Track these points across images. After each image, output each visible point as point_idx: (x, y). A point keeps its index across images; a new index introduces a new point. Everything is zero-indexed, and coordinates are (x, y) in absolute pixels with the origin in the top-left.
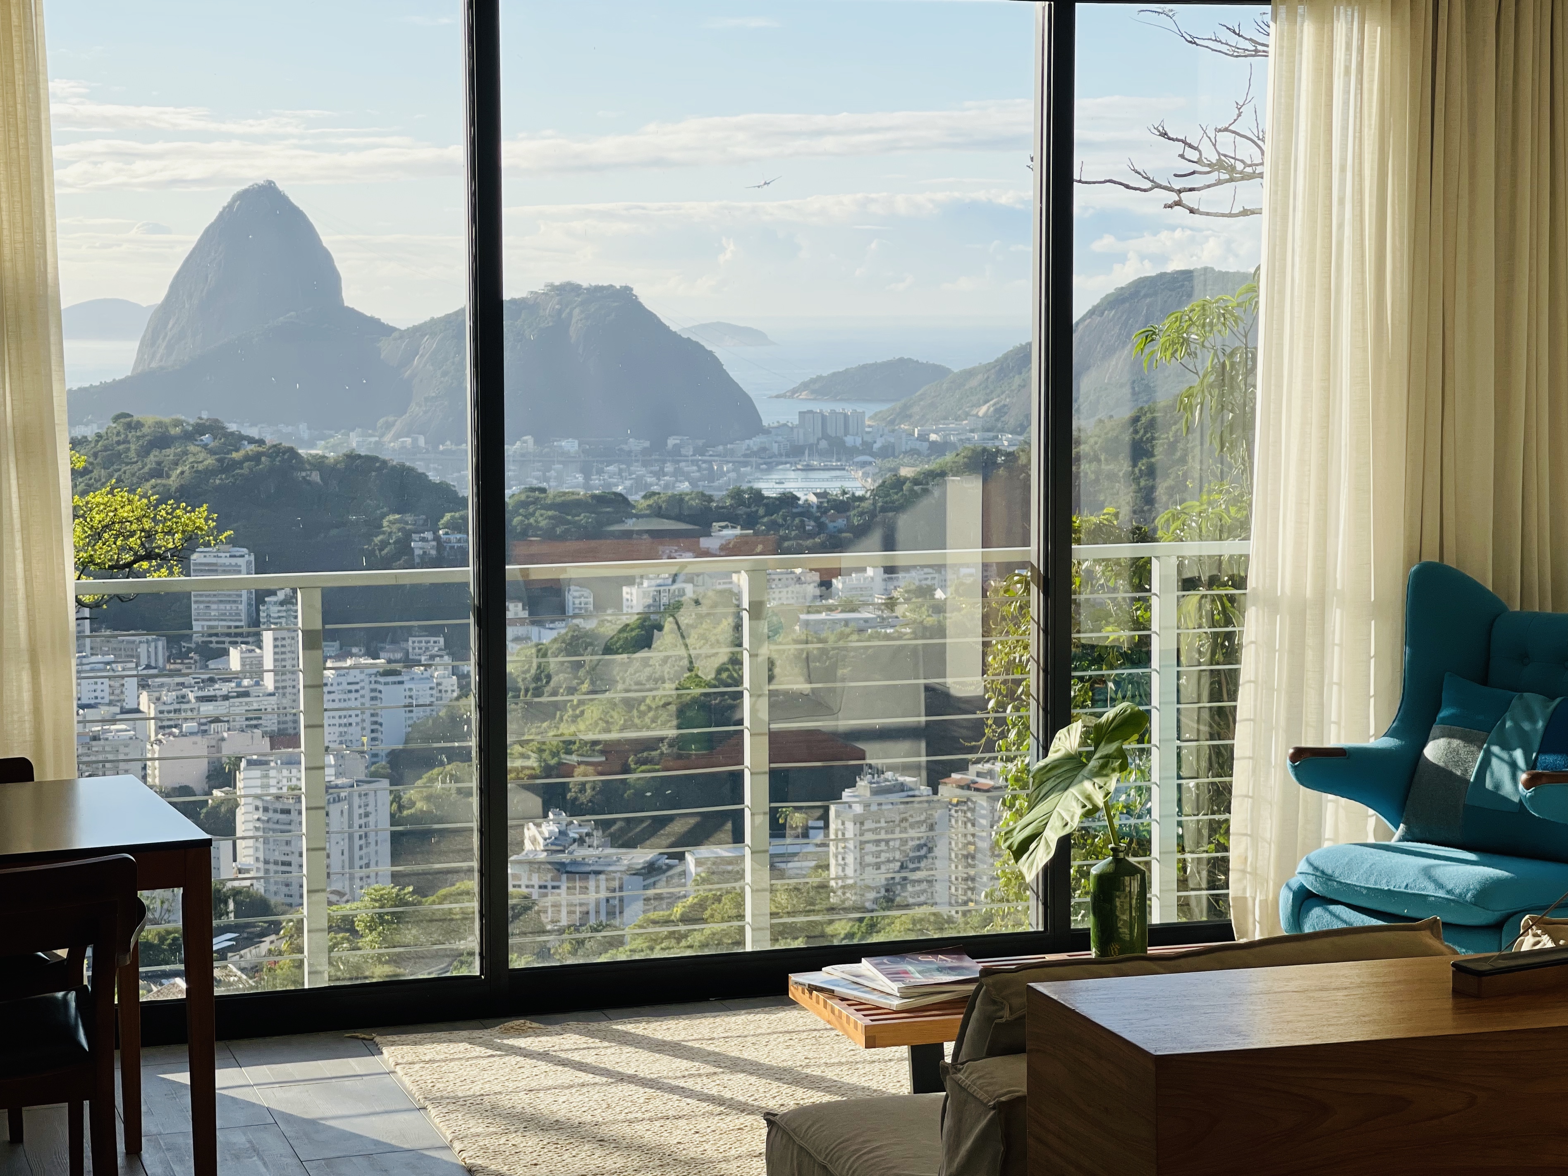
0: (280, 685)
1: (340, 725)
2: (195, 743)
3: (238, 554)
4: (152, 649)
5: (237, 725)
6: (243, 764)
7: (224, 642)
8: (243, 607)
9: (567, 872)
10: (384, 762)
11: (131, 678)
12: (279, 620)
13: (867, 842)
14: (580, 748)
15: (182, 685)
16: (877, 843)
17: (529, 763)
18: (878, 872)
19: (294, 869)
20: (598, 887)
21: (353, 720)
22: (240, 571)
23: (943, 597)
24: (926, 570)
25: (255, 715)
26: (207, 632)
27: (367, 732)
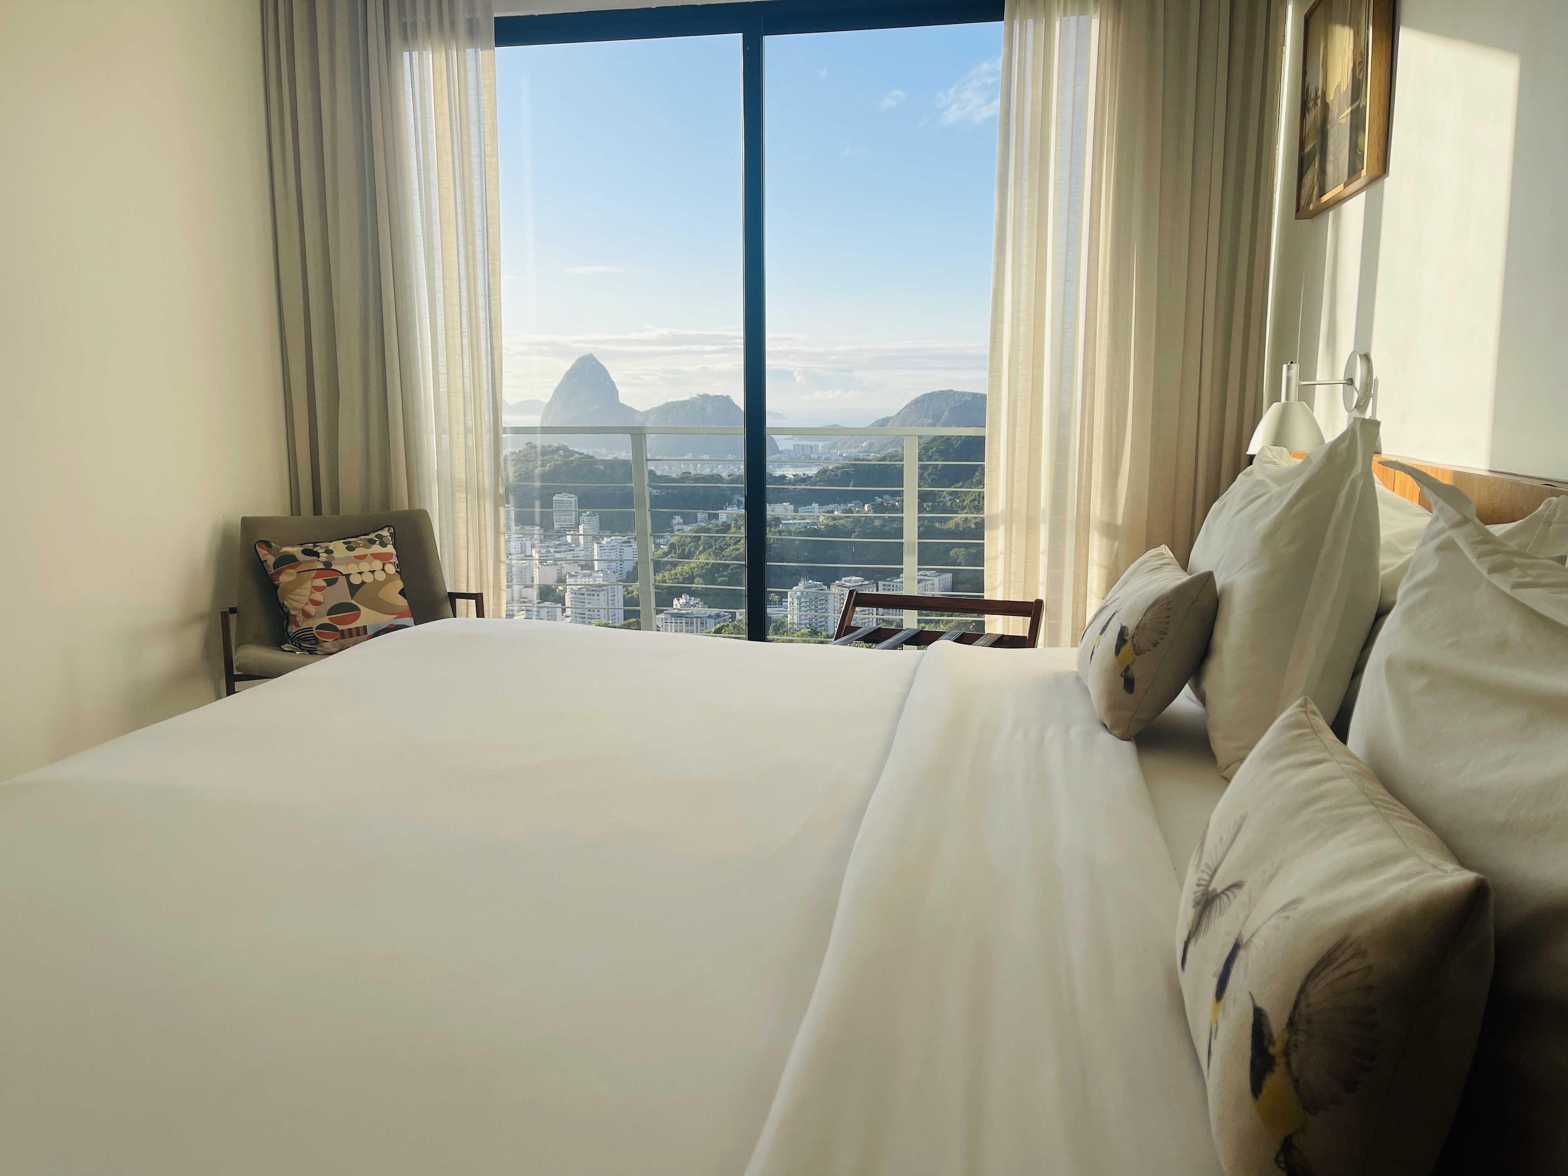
0: (586, 547)
1: (608, 562)
3: (571, 497)
4: (538, 533)
5: (568, 562)
6: (568, 575)
7: (566, 531)
8: (573, 517)
9: (685, 617)
10: (625, 576)
11: (528, 544)
12: (587, 522)
13: (802, 607)
14: (697, 571)
15: (549, 547)
16: (806, 607)
17: (677, 577)
18: (806, 618)
19: (586, 616)
20: (697, 623)
21: (613, 560)
22: (572, 503)
23: (838, 514)
24: (834, 505)
25: (576, 558)
26: (559, 527)
27: (618, 565)
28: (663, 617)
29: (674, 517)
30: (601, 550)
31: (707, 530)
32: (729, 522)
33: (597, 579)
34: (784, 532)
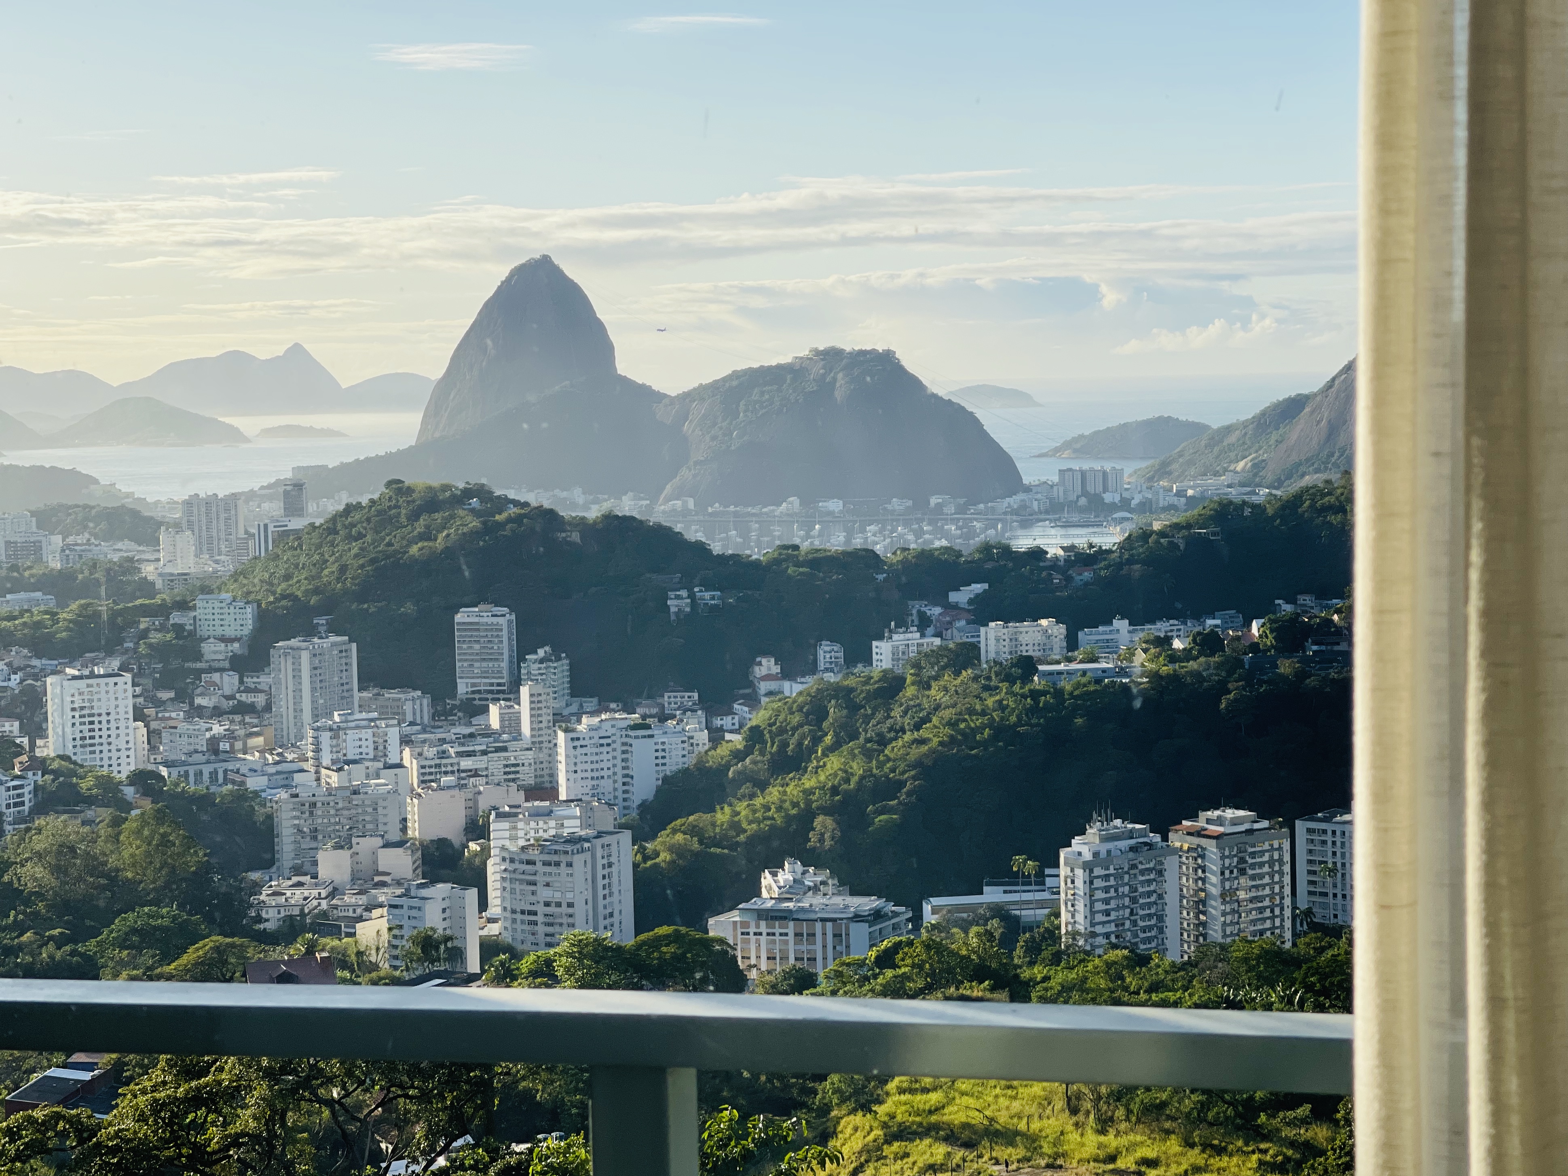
0: (537, 740)
1: (592, 778)
2: (452, 796)
3: (499, 613)
4: (417, 707)
5: (495, 780)
6: (492, 817)
7: (487, 699)
8: (505, 665)
9: (794, 920)
10: (634, 814)
11: (394, 735)
12: (539, 677)
13: (1097, 889)
14: (820, 798)
15: (443, 741)
16: (1106, 890)
17: (770, 814)
18: (1108, 919)
19: (540, 918)
20: (824, 934)
21: (605, 773)
22: (501, 630)
23: (1181, 647)
24: (1171, 622)
25: (513, 769)
26: (470, 689)
27: (619, 785)
28: (737, 919)
29: (758, 659)
30: (575, 748)
31: (843, 694)
32: (898, 671)
33: (566, 823)
34: (1044, 693)
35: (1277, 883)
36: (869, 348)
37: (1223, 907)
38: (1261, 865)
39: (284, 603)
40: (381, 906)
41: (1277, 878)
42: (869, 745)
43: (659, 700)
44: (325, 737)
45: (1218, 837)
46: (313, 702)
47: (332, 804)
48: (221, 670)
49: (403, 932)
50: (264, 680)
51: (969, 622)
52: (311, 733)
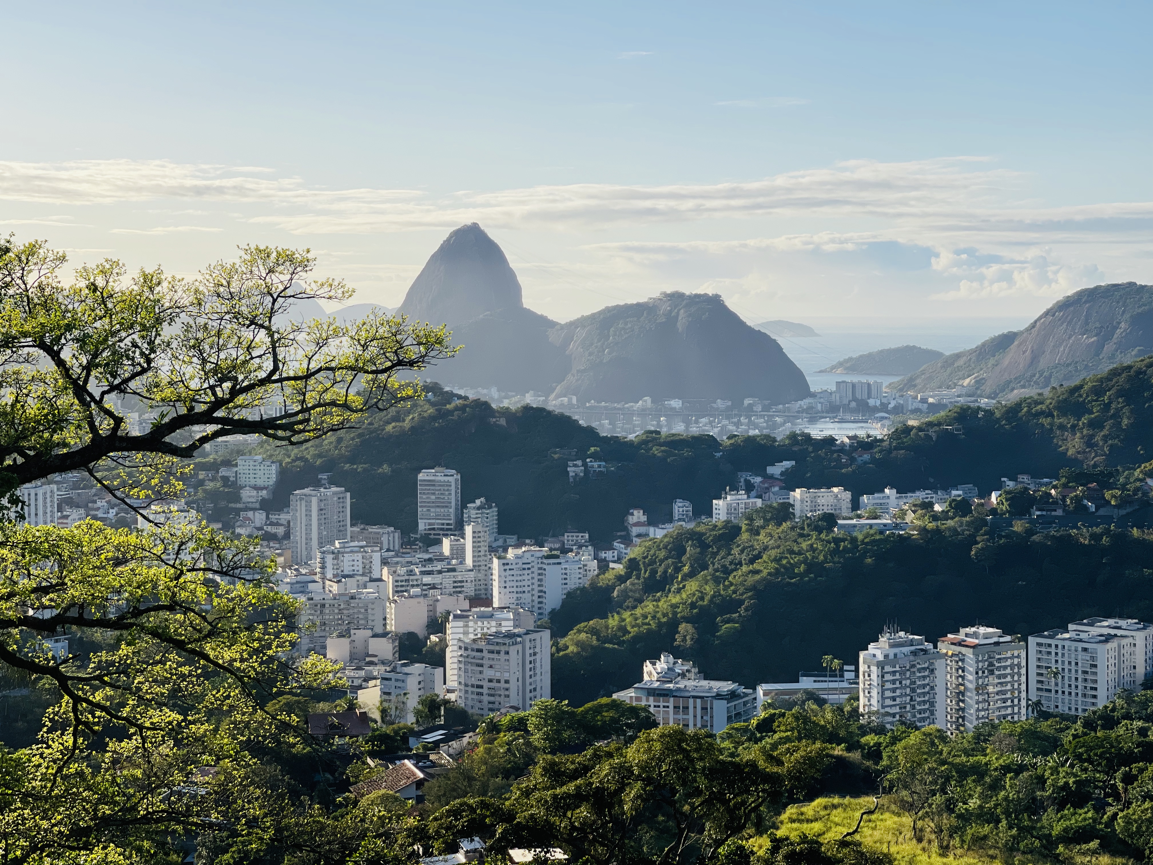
0: (477, 564)
1: (517, 592)
2: (419, 603)
3: (449, 474)
4: (391, 538)
5: (448, 592)
6: (451, 618)
7: (439, 535)
8: (452, 510)
9: (674, 696)
10: (546, 619)
11: (376, 557)
12: (478, 520)
13: (887, 681)
14: (683, 610)
15: (411, 563)
16: (893, 682)
17: (647, 621)
18: (894, 703)
19: (485, 691)
20: (695, 707)
21: (526, 589)
22: (450, 486)
23: (940, 509)
24: (927, 492)
25: (459, 584)
26: (427, 527)
27: (535, 598)
28: (633, 695)
29: (631, 511)
30: (505, 570)
31: (696, 537)
32: (735, 521)
33: (504, 623)
34: (843, 540)
35: (1016, 681)
36: (702, 293)
37: (977, 698)
38: (1005, 668)
39: (298, 463)
40: (375, 678)
41: (1016, 678)
42: (718, 574)
43: (561, 538)
44: (329, 558)
45: (974, 647)
46: (319, 533)
47: (336, 605)
48: (254, 509)
49: (391, 697)
50: (283, 517)
51: (781, 488)
52: (319, 555)
